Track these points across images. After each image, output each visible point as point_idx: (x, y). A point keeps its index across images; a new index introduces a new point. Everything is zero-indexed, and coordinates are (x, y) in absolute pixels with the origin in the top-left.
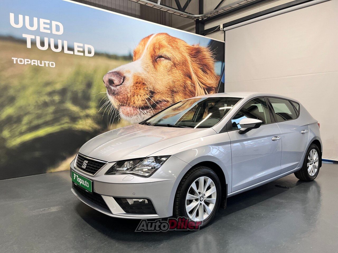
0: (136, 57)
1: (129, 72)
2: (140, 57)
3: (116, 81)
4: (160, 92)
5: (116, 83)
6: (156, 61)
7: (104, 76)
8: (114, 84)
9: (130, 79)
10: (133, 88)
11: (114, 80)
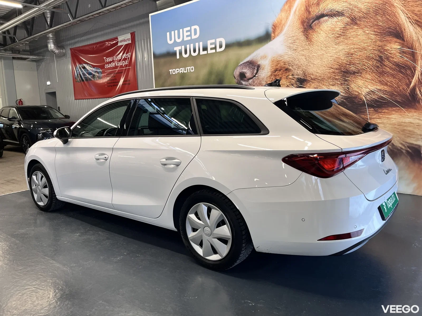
0: (276, 33)
1: (265, 57)
2: (282, 30)
3: (248, 74)
4: (317, 79)
5: (248, 76)
6: (311, 27)
7: (235, 71)
8: (246, 78)
9: (266, 67)
10: (270, 78)
11: (246, 73)
